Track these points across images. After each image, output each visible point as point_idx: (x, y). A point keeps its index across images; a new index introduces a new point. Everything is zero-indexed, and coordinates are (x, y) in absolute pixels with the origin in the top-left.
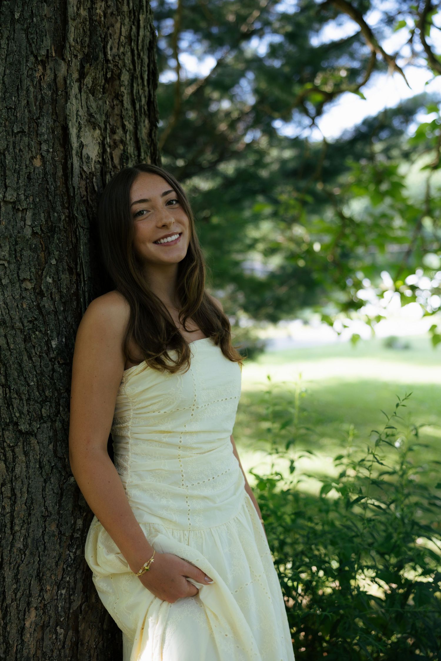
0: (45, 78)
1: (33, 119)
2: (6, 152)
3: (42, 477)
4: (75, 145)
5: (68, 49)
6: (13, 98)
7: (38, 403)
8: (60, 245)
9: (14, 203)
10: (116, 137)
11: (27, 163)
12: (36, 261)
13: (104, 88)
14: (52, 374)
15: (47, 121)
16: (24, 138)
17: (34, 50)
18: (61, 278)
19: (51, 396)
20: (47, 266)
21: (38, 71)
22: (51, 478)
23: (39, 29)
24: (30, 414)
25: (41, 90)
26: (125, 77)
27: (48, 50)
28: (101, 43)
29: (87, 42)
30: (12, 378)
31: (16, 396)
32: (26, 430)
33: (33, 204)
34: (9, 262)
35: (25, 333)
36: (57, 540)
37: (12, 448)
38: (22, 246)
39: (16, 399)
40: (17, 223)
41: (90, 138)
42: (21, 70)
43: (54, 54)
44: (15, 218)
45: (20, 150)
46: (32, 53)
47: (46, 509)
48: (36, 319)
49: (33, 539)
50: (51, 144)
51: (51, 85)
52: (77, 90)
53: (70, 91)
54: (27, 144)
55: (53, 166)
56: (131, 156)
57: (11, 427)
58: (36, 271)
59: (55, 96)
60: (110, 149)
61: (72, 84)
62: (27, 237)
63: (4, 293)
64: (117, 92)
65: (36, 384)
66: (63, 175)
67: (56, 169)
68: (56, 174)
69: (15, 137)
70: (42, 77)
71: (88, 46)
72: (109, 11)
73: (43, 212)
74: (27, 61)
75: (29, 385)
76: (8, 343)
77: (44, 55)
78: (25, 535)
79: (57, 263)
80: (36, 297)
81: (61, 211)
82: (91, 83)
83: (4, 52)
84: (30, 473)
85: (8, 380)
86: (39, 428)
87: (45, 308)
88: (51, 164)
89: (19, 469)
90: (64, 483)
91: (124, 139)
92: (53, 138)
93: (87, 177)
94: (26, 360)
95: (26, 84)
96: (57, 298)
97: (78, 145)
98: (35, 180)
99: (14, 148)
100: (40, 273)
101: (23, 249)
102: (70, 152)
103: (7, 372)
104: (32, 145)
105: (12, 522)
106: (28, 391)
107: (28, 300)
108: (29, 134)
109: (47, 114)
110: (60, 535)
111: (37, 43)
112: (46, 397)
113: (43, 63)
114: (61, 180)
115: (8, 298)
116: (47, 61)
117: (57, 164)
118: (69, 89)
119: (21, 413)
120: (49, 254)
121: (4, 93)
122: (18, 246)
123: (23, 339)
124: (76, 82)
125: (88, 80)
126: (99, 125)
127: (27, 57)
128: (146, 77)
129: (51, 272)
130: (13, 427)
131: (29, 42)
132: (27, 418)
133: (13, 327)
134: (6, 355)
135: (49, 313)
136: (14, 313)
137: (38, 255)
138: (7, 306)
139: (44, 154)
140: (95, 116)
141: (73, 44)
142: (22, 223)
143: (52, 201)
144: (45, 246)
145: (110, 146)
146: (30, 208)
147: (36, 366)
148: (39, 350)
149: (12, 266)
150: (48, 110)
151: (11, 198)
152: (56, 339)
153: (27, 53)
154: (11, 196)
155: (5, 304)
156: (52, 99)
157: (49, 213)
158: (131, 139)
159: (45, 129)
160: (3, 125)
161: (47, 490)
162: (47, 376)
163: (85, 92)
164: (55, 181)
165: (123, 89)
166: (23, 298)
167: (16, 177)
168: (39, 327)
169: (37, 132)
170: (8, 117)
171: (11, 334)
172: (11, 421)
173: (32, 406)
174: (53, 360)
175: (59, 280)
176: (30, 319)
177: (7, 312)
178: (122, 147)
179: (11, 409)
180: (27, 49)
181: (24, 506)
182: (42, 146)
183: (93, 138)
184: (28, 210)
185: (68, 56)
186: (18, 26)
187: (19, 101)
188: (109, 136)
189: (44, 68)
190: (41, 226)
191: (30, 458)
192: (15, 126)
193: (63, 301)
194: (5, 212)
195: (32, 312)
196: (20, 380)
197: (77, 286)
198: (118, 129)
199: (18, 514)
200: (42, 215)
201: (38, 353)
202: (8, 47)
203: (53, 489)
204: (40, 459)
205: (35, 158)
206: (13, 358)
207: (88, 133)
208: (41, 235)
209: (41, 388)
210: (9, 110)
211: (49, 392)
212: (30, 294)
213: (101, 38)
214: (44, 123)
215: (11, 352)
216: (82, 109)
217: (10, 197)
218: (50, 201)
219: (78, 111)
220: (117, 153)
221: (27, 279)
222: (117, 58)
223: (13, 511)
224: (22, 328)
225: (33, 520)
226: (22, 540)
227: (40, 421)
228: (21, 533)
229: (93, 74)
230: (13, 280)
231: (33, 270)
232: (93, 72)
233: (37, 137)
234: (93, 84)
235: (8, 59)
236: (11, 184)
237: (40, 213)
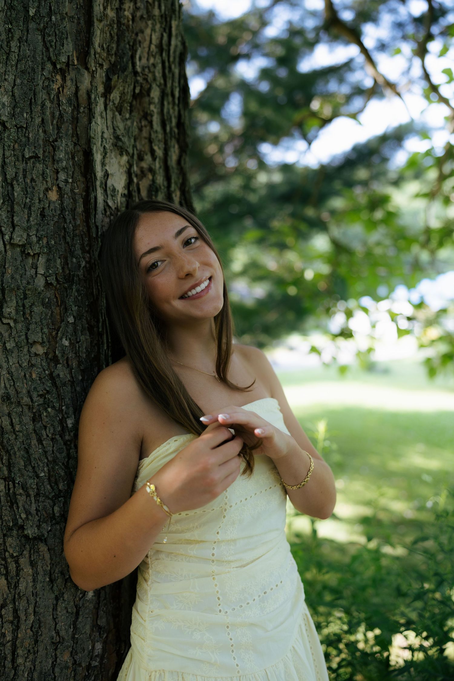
0: (65, 91)
1: (49, 141)
2: (15, 182)
3: (53, 592)
4: (99, 174)
5: (93, 56)
6: (25, 115)
7: (49, 498)
8: (80, 298)
9: (23, 246)
10: (144, 165)
11: (41, 196)
12: (50, 319)
13: (131, 106)
14: (68, 462)
15: (67, 145)
16: (38, 165)
17: (52, 55)
18: (80, 340)
19: (66, 490)
20: (63, 325)
21: (57, 81)
22: (63, 593)
23: (59, 30)
24: (39, 513)
25: (59, 105)
26: (155, 93)
27: (69, 57)
28: (129, 51)
29: (115, 49)
30: (17, 468)
31: (21, 491)
32: (34, 535)
33: (47, 247)
34: (15, 321)
35: (34, 411)
36: (71, 673)
37: (16, 559)
38: (32, 301)
39: (21, 496)
40: (26, 271)
41: (116, 166)
42: (36, 80)
43: (76, 62)
44: (24, 265)
45: (32, 180)
46: (49, 59)
47: (58, 633)
48: (48, 392)
49: (41, 673)
50: (71, 173)
51: (71, 100)
52: (102, 107)
53: (94, 108)
54: (41, 172)
55: (72, 201)
56: (160, 187)
57: (15, 532)
58: (49, 331)
59: (75, 113)
60: (137, 179)
61: (97, 99)
62: (39, 289)
63: (8, 359)
64: (145, 110)
65: (47, 475)
66: (84, 211)
67: (75, 204)
68: (75, 210)
69: (27, 163)
70: (61, 89)
71: (116, 54)
72: (138, 14)
73: (59, 258)
74: (43, 69)
75: (38, 476)
76: (12, 424)
77: (64, 62)
78: (31, 668)
79: (75, 321)
80: (49, 364)
81: (81, 256)
82: (118, 98)
83: (15, 57)
84: (38, 588)
85: (11, 472)
86: (50, 530)
87: (60, 378)
88: (69, 197)
89: (25, 584)
90: (80, 599)
91: (153, 167)
92: (73, 165)
93: (111, 214)
94: (35, 445)
95: (42, 98)
96: (74, 364)
97: (103, 174)
98: (51, 217)
99: (25, 176)
100: (54, 333)
101: (33, 304)
102: (93, 183)
103: (10, 460)
104: (47, 174)
105: (14, 652)
106: (37, 484)
107: (38, 368)
108: (44, 160)
109: (66, 135)
110: (74, 666)
111: (56, 46)
112: (60, 491)
113: (63, 73)
114: (82, 217)
115: (13, 366)
116: (67, 70)
117: (77, 198)
118: (94, 105)
119: (28, 513)
120: (66, 309)
121: (14, 108)
122: (27, 301)
123: (31, 419)
124: (101, 97)
125: (115, 95)
126: (126, 150)
127: (43, 64)
128: (177, 94)
129: (67, 332)
130: (18, 531)
131: (46, 46)
132: (35, 520)
133: (19, 404)
134: (9, 439)
135: (64, 384)
136: (21, 385)
137: (52, 312)
138: (11, 377)
139: (62, 184)
140: (123, 139)
141: (99, 50)
142: (33, 271)
143: (70, 243)
144: (61, 300)
145: (136, 176)
146: (44, 253)
147: (47, 452)
148: (52, 431)
149: (19, 326)
150: (68, 130)
151: (20, 241)
152: (73, 416)
153: (43, 59)
154: (19, 237)
155: (9, 374)
156: (73, 117)
157: (66, 258)
158: (160, 167)
159: (64, 155)
160: (12, 147)
161: (59, 609)
162: (61, 464)
163: (111, 110)
164: (74, 219)
165: (152, 107)
166: (33, 366)
167: (26, 213)
168: (52, 401)
169: (53, 157)
170: (18, 138)
171: (16, 413)
172: (16, 524)
173: (41, 503)
174: (69, 443)
175: (78, 342)
176: (41, 393)
177: (12, 384)
178: (150, 177)
179: (15, 508)
180: (43, 54)
181: (29, 631)
182: (59, 176)
183: (120, 166)
184: (40, 256)
185: (93, 65)
186: (32, 25)
187: (32, 118)
188: (137, 163)
189: (64, 79)
190: (56, 274)
191: (38, 570)
192: (26, 150)
193: (82, 368)
194: (12, 257)
195: (43, 383)
196: (28, 471)
197: (99, 349)
198: (146, 154)
199: (22, 642)
200: (59, 261)
201: (50, 435)
202: (19, 51)
203: (66, 608)
204: (50, 571)
205: (50, 189)
206: (18, 443)
207: (114, 159)
208: (56, 286)
209: (53, 479)
210: (20, 130)
211: (64, 485)
212: (42, 360)
213: (129, 45)
214: (62, 147)
215: (17, 436)
216: (107, 130)
217: (19, 239)
218: (68, 243)
219: (103, 133)
220: (144, 184)
221: (38, 342)
222: (147, 70)
223: (15, 639)
224: (31, 404)
225: (41, 649)
226: (26, 675)
227: (51, 522)
228: (25, 667)
229: (121, 88)
230: (21, 343)
231: (46, 330)
232: (122, 86)
233: (53, 164)
234: (120, 99)
235: (19, 66)
236: (20, 222)
237: (56, 259)
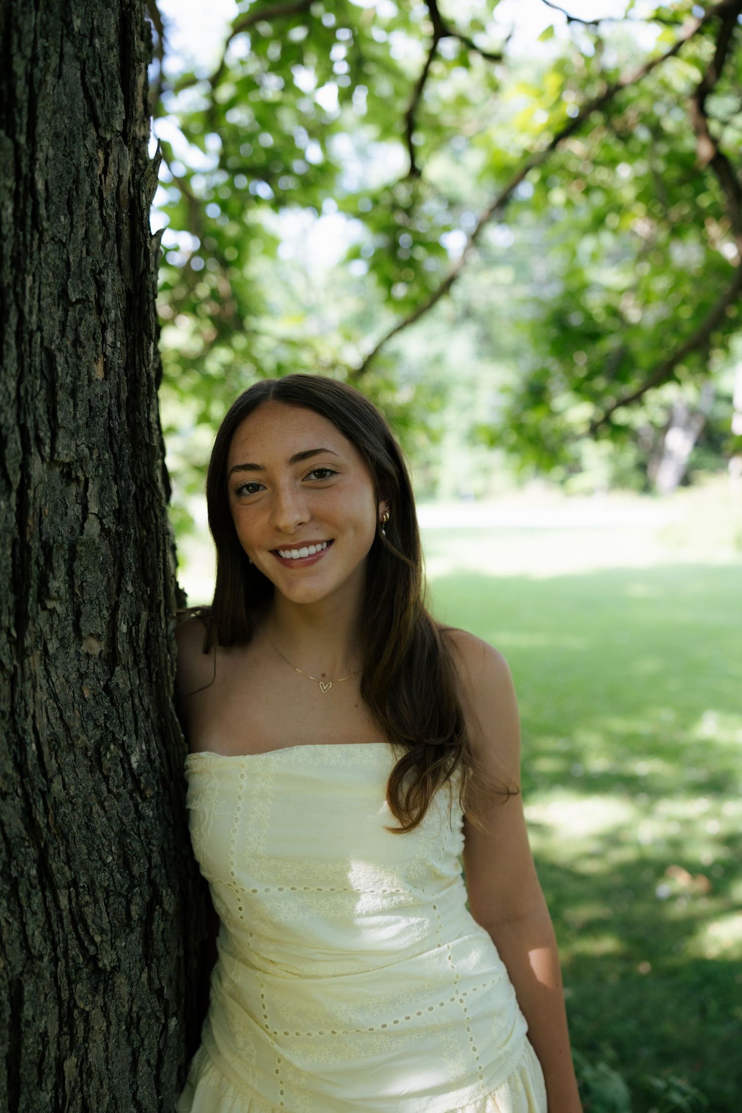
0: (107, 181)
1: (94, 272)
2: (54, 347)
12: (105, 590)
15: (113, 280)
16: (88, 316)
19: (140, 873)
20: (121, 598)
21: (99, 162)
23: (107, 67)
25: (102, 207)
30: (79, 861)
31: (87, 898)
33: (100, 465)
35: (90, 754)
37: (86, 1014)
38: (84, 562)
39: (88, 906)
40: (67, 508)
42: (78, 156)
44: (64, 499)
45: (77, 342)
48: (105, 717)
50: (118, 330)
51: (114, 198)
54: (91, 330)
55: (116, 379)
57: (84, 971)
59: (118, 223)
62: (93, 541)
63: (48, 673)
65: (116, 857)
66: (127, 397)
67: (120, 385)
68: (120, 395)
69: (66, 310)
70: (103, 177)
75: (105, 865)
76: (65, 787)
79: (134, 589)
80: (104, 669)
81: (131, 476)
84: (110, 1048)
85: (72, 870)
86: (125, 947)
87: (120, 688)
88: (115, 374)
89: (94, 1051)
96: (130, 661)
98: (99, 410)
99: (62, 335)
101: (85, 568)
104: (99, 333)
107: (90, 678)
109: (112, 262)
111: (105, 99)
112: (133, 877)
113: (105, 147)
115: (58, 683)
116: (110, 143)
117: (122, 375)
120: (122, 571)
122: (78, 563)
123: (88, 768)
127: (84, 126)
129: (125, 609)
130: (86, 967)
134: (65, 814)
135: (125, 699)
136: (72, 715)
138: (56, 702)
139: (109, 352)
142: (79, 508)
146: (98, 477)
147: (112, 819)
148: (115, 781)
149: (64, 610)
150: (113, 253)
151: (66, 455)
152: (138, 749)
153: (84, 116)
154: (66, 450)
155: (52, 698)
156: (117, 230)
159: (111, 298)
161: (139, 1068)
162: (130, 833)
164: (119, 412)
166: (83, 676)
167: (72, 404)
168: (112, 732)
169: (97, 301)
171: (68, 765)
172: (87, 957)
177: (59, 715)
180: (84, 108)
182: (107, 336)
184: (90, 480)
187: (72, 226)
189: (107, 159)
190: (113, 513)
194: (48, 485)
195: (100, 704)
200: (115, 488)
201: (114, 790)
205: (95, 360)
208: (113, 532)
209: (120, 862)
210: (57, 247)
211: (139, 867)
212: (96, 664)
214: (109, 284)
217: (65, 452)
221: (94, 634)
230: (66, 639)
233: (99, 313)
236: (65, 422)
237: (111, 485)
